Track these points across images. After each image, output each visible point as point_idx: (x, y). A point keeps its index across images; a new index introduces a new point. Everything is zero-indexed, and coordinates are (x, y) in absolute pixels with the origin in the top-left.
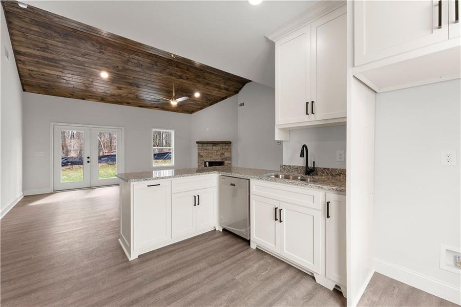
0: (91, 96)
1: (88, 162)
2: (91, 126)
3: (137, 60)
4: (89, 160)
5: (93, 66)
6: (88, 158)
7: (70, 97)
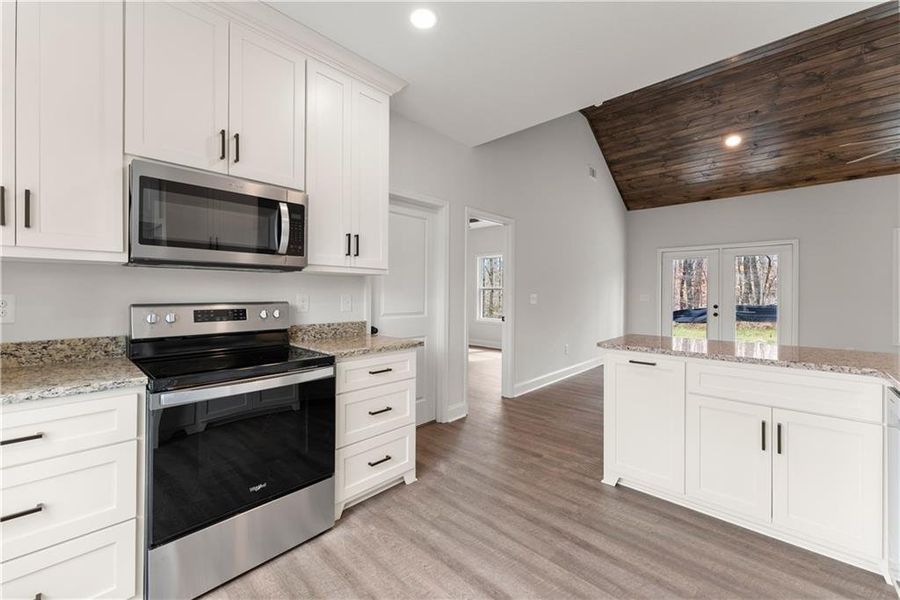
0: (718, 189)
1: (716, 315)
2: (720, 247)
3: (803, 72)
4: (716, 311)
5: (707, 136)
6: (716, 307)
7: (685, 202)
